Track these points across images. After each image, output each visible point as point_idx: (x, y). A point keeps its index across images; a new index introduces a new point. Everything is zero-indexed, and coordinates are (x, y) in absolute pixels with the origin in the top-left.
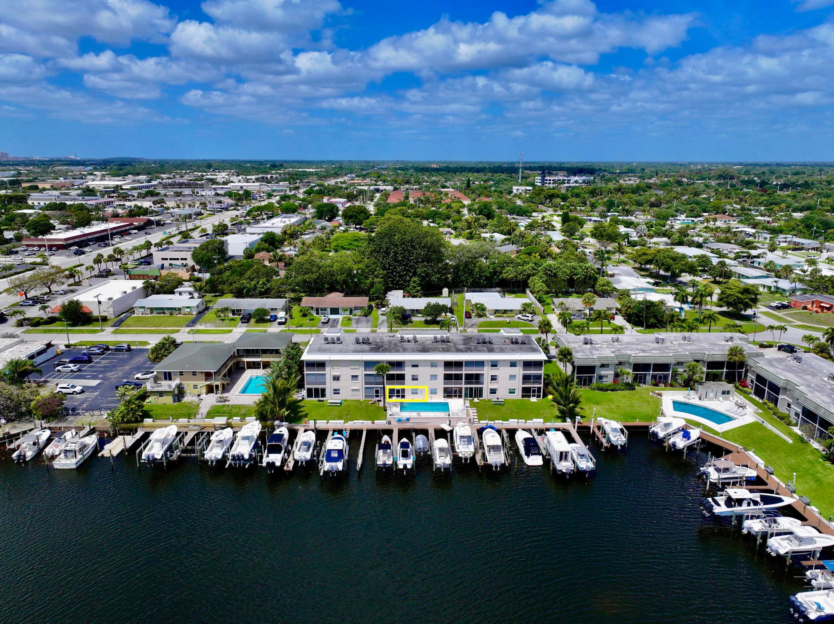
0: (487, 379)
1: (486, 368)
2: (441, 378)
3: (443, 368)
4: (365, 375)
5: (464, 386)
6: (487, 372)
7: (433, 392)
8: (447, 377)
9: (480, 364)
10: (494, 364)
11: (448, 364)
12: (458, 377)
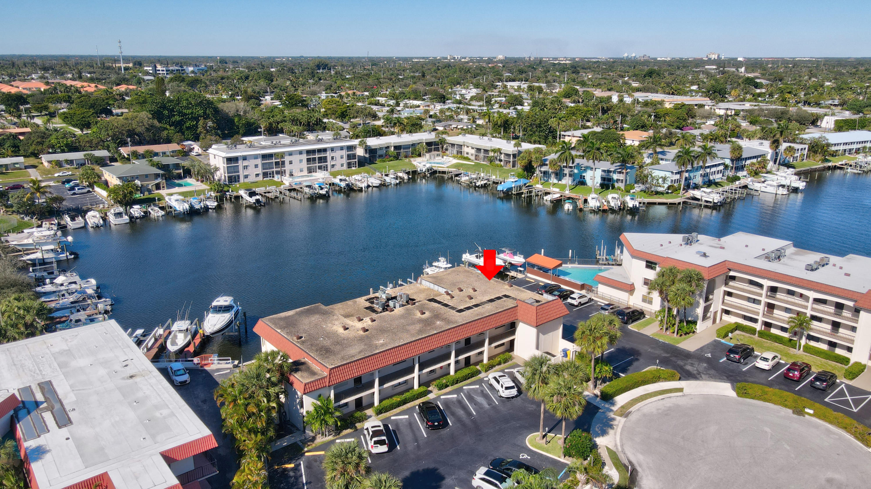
0: (329, 159)
1: (328, 153)
2: (305, 161)
3: (306, 155)
4: (263, 163)
5: (317, 165)
6: (329, 154)
7: (301, 171)
8: (308, 160)
9: (325, 150)
10: (332, 149)
11: (308, 152)
12: (314, 159)
